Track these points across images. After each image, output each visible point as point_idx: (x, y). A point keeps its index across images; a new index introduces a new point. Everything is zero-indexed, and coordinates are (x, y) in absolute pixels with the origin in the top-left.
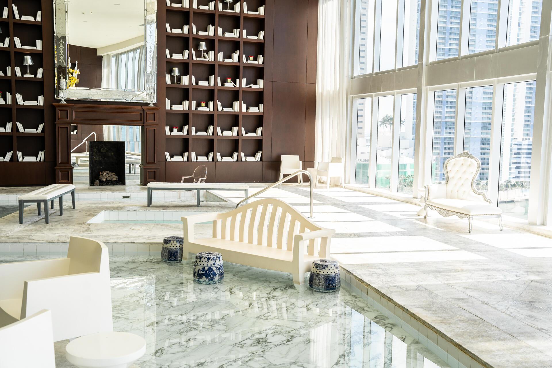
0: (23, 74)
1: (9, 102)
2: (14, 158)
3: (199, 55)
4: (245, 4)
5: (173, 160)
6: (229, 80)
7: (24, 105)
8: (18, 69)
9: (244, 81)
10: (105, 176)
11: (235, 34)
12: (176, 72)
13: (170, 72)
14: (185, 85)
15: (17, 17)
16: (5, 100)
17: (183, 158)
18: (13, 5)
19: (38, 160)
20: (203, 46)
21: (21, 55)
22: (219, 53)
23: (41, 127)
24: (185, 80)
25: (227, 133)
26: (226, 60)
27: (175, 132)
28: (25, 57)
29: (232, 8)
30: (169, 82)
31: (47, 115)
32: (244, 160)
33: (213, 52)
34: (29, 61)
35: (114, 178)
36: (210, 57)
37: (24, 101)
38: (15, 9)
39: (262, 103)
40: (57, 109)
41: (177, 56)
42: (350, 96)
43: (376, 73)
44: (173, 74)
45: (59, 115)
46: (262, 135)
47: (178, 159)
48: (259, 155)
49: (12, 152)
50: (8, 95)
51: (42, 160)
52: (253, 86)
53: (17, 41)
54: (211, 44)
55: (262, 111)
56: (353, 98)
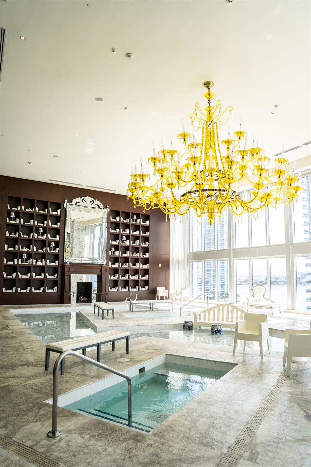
0: (50, 251)
1: (44, 264)
2: (44, 290)
3: (123, 243)
4: (142, 220)
5: (112, 290)
6: (135, 253)
7: (50, 265)
8: (48, 248)
9: (141, 253)
10: (83, 298)
11: (137, 233)
12: (113, 249)
13: (111, 249)
14: (117, 256)
15: (50, 225)
16: (42, 263)
17: (116, 289)
18: (49, 220)
19: (54, 291)
20: (124, 238)
21: (50, 242)
22: (131, 241)
23: (56, 275)
24: (117, 254)
25: (134, 278)
26: (134, 244)
27: (112, 277)
28: (52, 243)
29: (136, 222)
30: (110, 254)
31: (60, 270)
32: (141, 290)
33: (129, 241)
34: (53, 245)
35: (86, 299)
36: (127, 243)
37: (50, 263)
38: (50, 222)
39: (148, 263)
40: (66, 267)
41: (114, 243)
42: (189, 261)
43: (204, 252)
44: (112, 251)
45: (67, 270)
46: (148, 278)
47: (113, 290)
48: (147, 287)
49: (43, 287)
50: (43, 260)
51: (56, 291)
52: (144, 256)
53: (49, 236)
54: (128, 237)
55: (148, 267)
56: (190, 261)
